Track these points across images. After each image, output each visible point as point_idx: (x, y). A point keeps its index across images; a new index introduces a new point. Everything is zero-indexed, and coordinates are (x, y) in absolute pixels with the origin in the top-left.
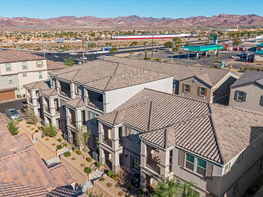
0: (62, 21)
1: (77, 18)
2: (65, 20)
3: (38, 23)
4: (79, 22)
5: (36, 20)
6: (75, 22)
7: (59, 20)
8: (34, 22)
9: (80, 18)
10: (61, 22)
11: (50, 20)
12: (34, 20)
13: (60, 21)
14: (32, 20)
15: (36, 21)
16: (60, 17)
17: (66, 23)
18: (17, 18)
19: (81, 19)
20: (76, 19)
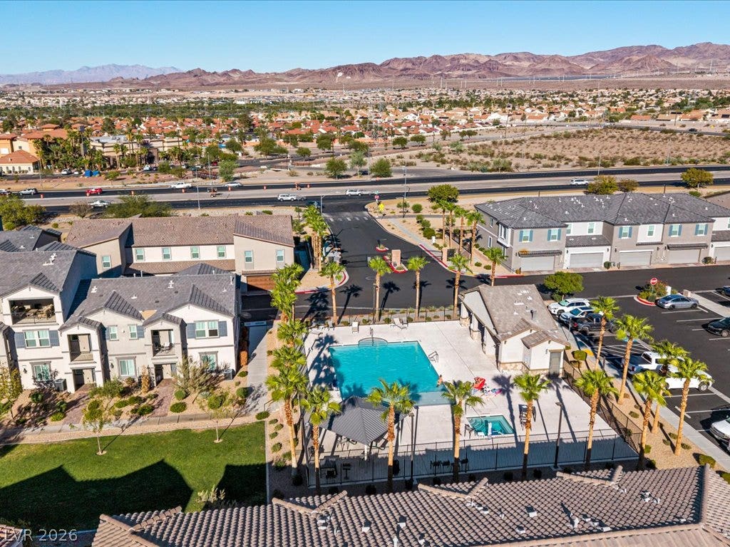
0: (629, 62)
1: (668, 51)
2: (638, 58)
3: (565, 67)
4: (677, 62)
5: (560, 61)
6: (667, 63)
7: (619, 56)
8: (553, 66)
9: (677, 49)
10: (625, 62)
11: (589, 57)
12: (553, 59)
13: (623, 61)
14: (548, 61)
15: (558, 61)
16: (615, 48)
17: (642, 67)
18: (506, 56)
19: (678, 52)
20: (665, 52)
